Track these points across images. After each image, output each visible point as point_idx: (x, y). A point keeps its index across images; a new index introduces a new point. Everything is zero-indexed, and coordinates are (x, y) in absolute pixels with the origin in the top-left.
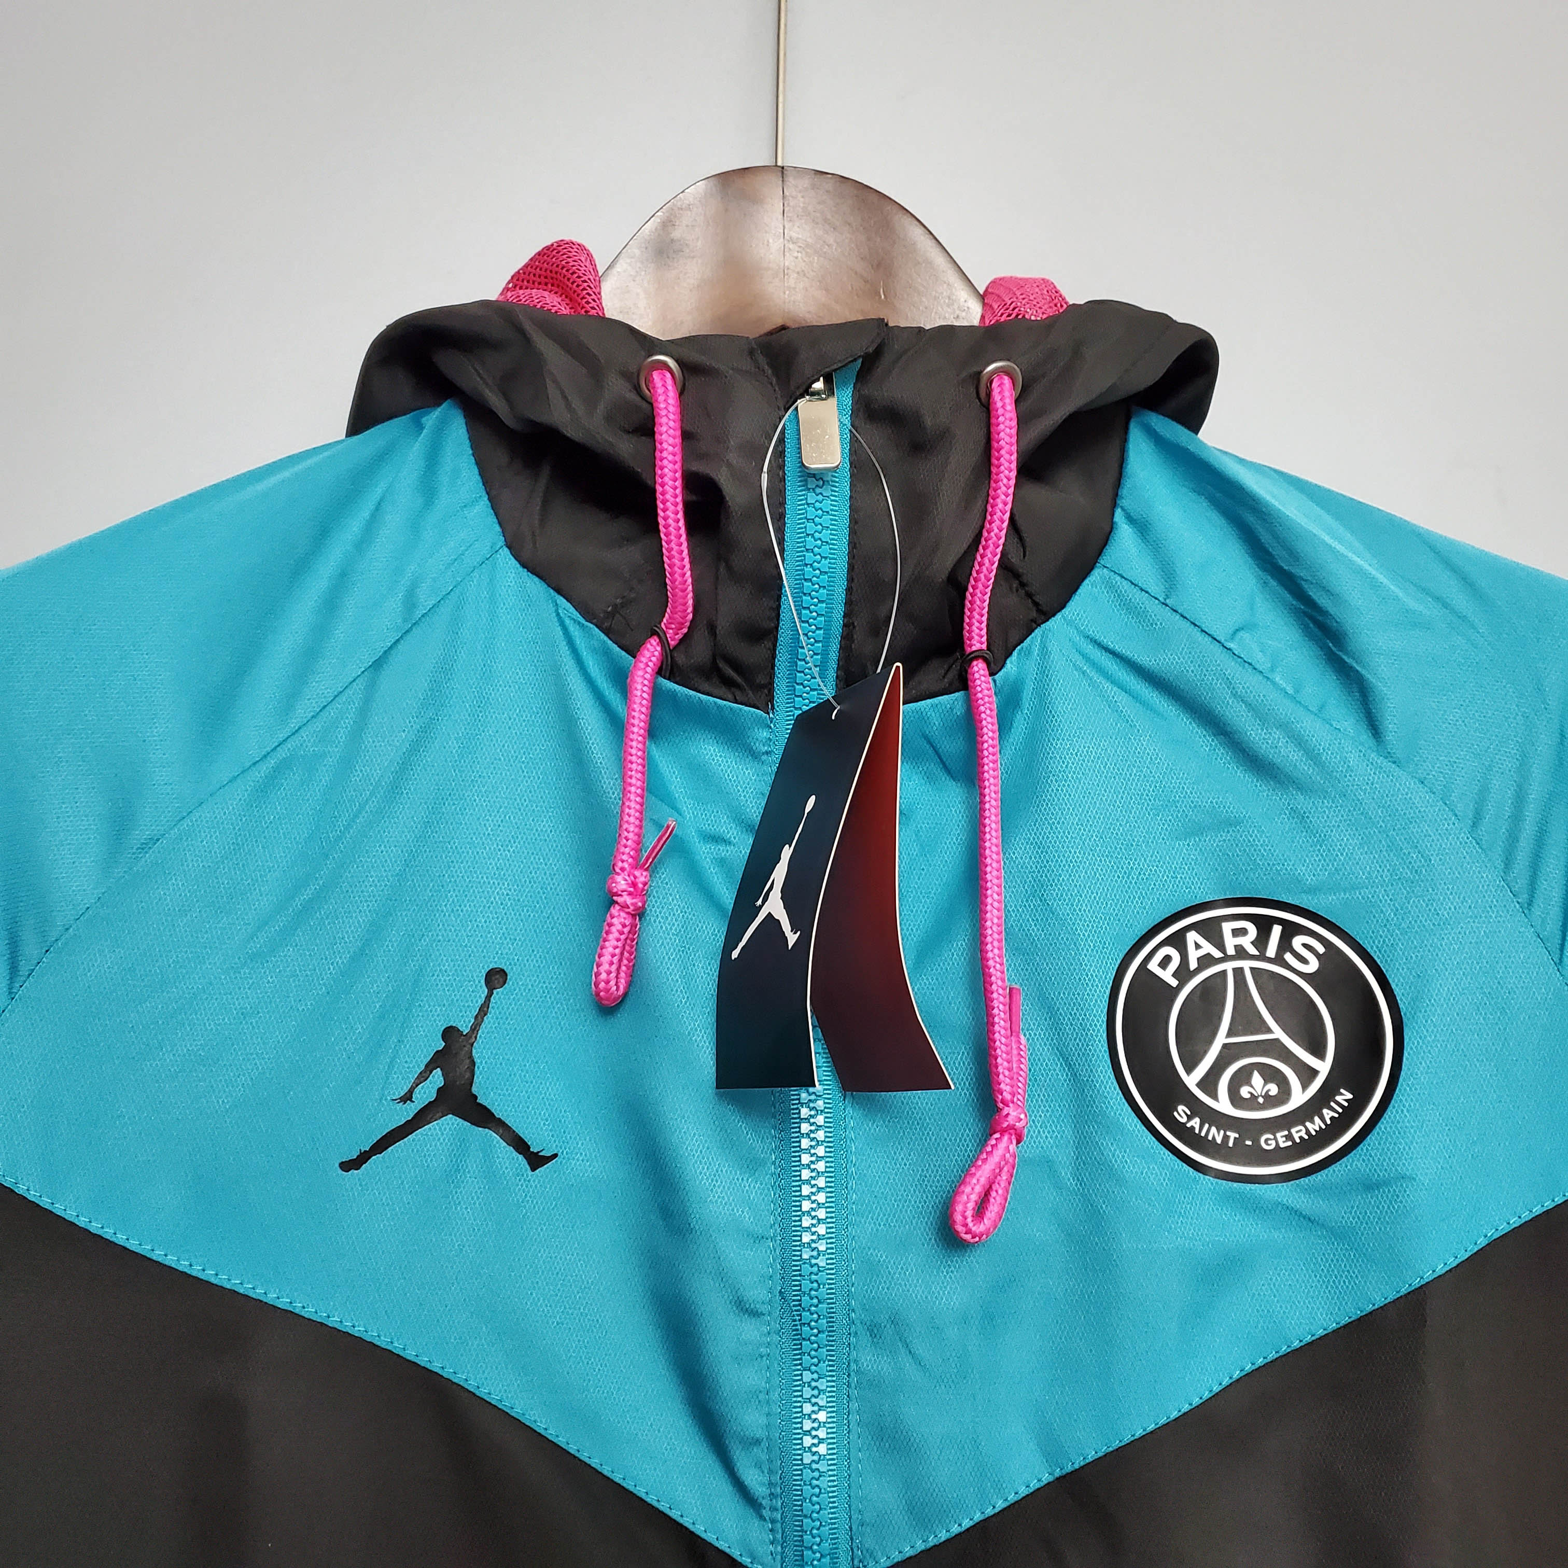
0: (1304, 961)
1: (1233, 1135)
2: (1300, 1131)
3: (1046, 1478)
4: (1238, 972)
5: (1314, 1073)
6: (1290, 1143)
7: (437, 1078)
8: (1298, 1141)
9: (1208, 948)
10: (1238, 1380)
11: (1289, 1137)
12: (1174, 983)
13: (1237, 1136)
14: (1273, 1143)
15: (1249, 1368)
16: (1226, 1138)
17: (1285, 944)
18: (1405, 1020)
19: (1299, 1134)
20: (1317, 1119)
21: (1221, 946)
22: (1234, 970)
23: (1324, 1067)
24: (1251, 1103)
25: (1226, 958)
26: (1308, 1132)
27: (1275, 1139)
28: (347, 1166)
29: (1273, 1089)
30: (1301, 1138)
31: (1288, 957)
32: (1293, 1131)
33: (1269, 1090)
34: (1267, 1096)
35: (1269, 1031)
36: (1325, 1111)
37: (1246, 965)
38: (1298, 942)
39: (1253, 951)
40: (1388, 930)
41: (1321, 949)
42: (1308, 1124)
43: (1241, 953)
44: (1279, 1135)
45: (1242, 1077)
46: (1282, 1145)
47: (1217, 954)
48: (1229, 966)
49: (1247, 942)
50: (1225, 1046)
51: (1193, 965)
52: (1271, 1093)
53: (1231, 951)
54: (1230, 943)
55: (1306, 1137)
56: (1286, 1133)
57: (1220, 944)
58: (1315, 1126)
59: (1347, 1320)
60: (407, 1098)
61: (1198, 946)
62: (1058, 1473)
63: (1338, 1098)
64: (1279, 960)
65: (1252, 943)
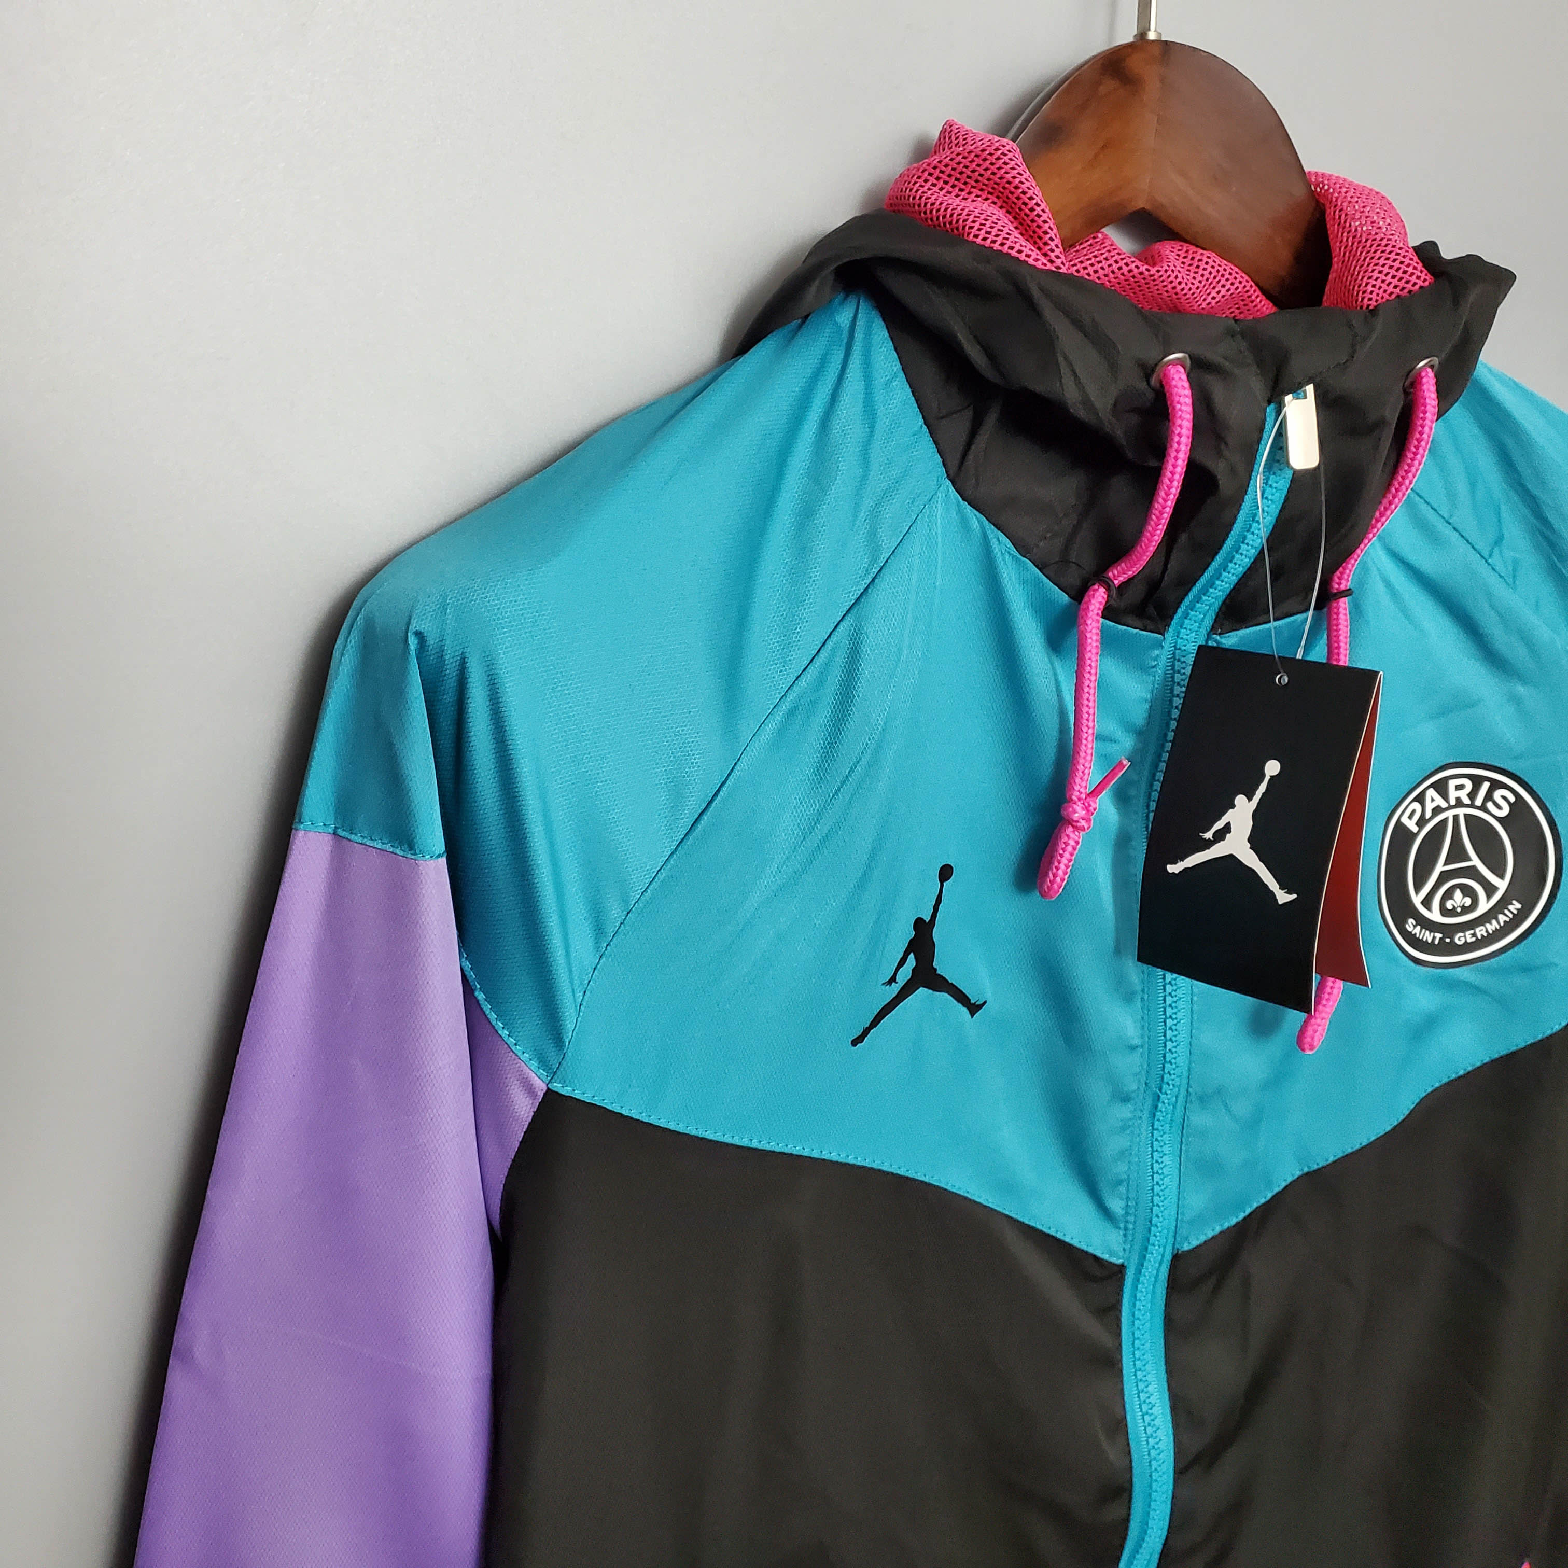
0: (1499, 807)
1: (1439, 936)
2: (1482, 930)
3: (1298, 1174)
4: (1456, 818)
5: (1496, 889)
6: (1475, 939)
8: (1479, 937)
9: (1439, 801)
11: (1474, 935)
12: (1415, 829)
13: (1441, 936)
14: (1464, 939)
16: (1434, 938)
17: (1489, 797)
19: (1481, 933)
20: (1494, 922)
21: (1447, 799)
22: (1453, 816)
23: (1502, 885)
24: (1452, 913)
25: (1450, 807)
26: (1487, 931)
27: (1465, 936)
28: (855, 1042)
29: (1468, 901)
31: (1490, 805)
32: (1477, 930)
33: (1465, 903)
34: (1463, 907)
35: (1470, 860)
36: (1500, 917)
37: (1461, 812)
38: (1498, 794)
39: (1467, 801)
41: (1512, 799)
42: (1488, 926)
43: (1459, 803)
44: (1468, 934)
45: (1449, 895)
46: (1469, 940)
47: (1444, 805)
48: (1450, 814)
49: (1463, 795)
50: (1442, 873)
51: (1428, 814)
52: (1466, 905)
53: (1453, 802)
54: (1453, 794)
55: (1486, 935)
57: (1445, 796)
58: (1492, 926)
60: (893, 980)
61: (1433, 800)
62: (1306, 1170)
63: (1511, 907)
64: (1483, 808)
65: (1468, 795)
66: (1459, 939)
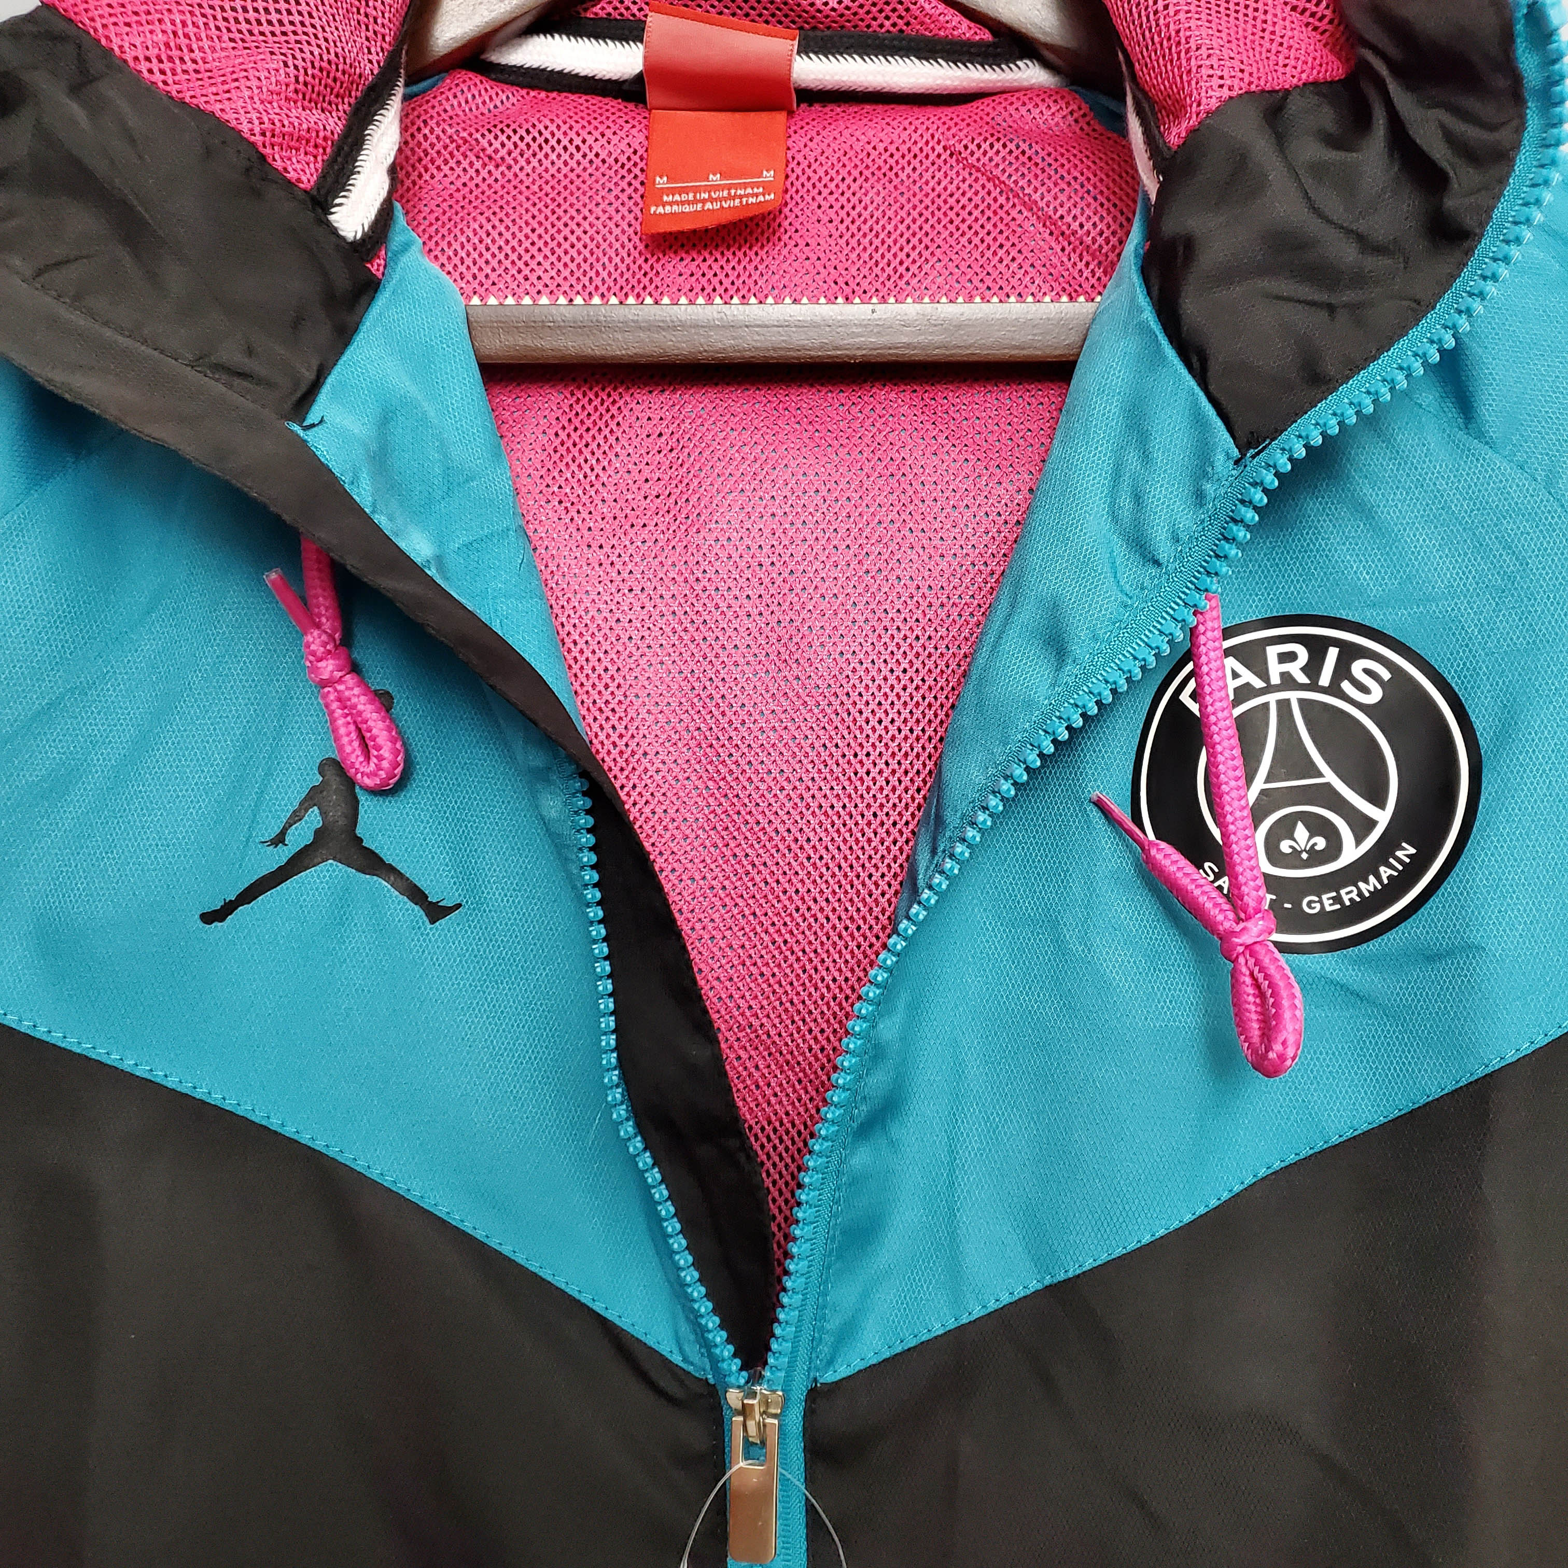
0: (1365, 690)
1: (1269, 897)
2: (1351, 892)
3: (1034, 1286)
4: (1284, 706)
5: (1371, 824)
6: (1338, 906)
7: (313, 819)
8: (1348, 903)
9: (1248, 677)
10: (1263, 1179)
11: (1338, 899)
13: (1274, 897)
14: (1318, 906)
15: (1277, 1165)
17: (1342, 671)
18: (1484, 759)
19: (1350, 896)
20: (1372, 879)
21: (1264, 675)
22: (1279, 702)
23: (1383, 817)
24: (1292, 859)
25: (1269, 689)
27: (1321, 902)
28: (209, 918)
29: (1321, 843)
30: (1351, 900)
31: (1346, 686)
32: (1343, 892)
33: (1315, 844)
34: (1312, 851)
35: (1320, 775)
36: (1382, 869)
37: (1294, 696)
38: (1357, 667)
39: (1302, 679)
40: (1470, 651)
41: (1386, 675)
42: (1362, 885)
43: (1288, 682)
44: (1325, 897)
45: (1285, 828)
46: (1328, 908)
47: (1258, 683)
48: (1272, 699)
49: (1295, 669)
52: (1317, 848)
53: (1275, 680)
54: (1275, 670)
55: (1358, 899)
56: (1334, 894)
57: (1263, 673)
58: (1369, 886)
59: (1397, 1113)
60: (279, 840)
61: (1236, 675)
62: (1048, 1281)
63: (1399, 854)
64: (1334, 689)
65: (1302, 669)
66: (1309, 904)
